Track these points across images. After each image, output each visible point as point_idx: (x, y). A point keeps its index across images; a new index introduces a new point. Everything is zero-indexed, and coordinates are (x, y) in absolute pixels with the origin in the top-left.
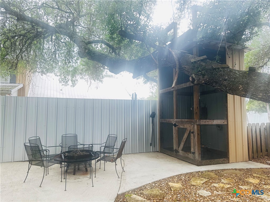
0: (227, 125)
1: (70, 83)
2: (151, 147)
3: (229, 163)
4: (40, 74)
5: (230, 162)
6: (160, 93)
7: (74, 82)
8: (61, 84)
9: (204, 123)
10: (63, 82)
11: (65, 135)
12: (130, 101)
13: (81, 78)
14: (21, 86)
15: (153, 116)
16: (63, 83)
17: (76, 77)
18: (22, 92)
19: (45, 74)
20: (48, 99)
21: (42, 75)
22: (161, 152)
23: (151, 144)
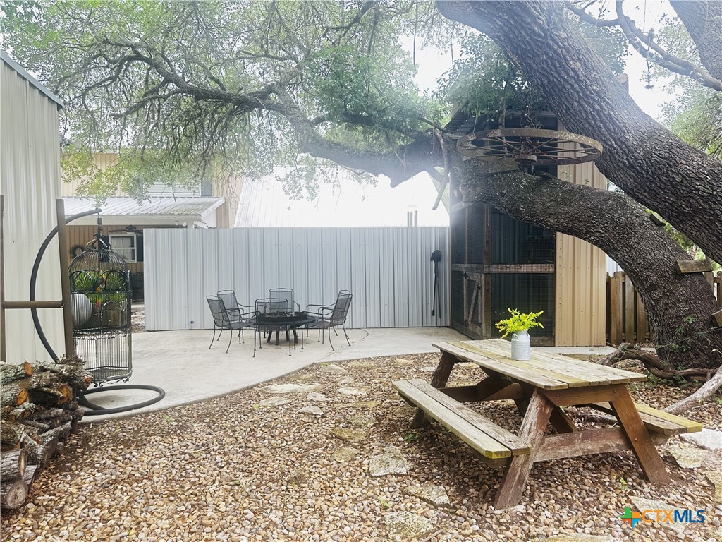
0: (554, 274)
1: (305, 192)
2: (435, 317)
3: (554, 346)
4: (249, 178)
5: (557, 344)
6: (452, 212)
7: (313, 190)
8: (288, 196)
9: (499, 271)
10: (291, 192)
11: (277, 290)
12: (405, 230)
13: (325, 181)
14: (221, 201)
15: (436, 257)
16: (292, 195)
17: (315, 180)
18: (223, 212)
19: (259, 178)
20: (263, 230)
21: (253, 180)
22: (452, 328)
23: (434, 311)
